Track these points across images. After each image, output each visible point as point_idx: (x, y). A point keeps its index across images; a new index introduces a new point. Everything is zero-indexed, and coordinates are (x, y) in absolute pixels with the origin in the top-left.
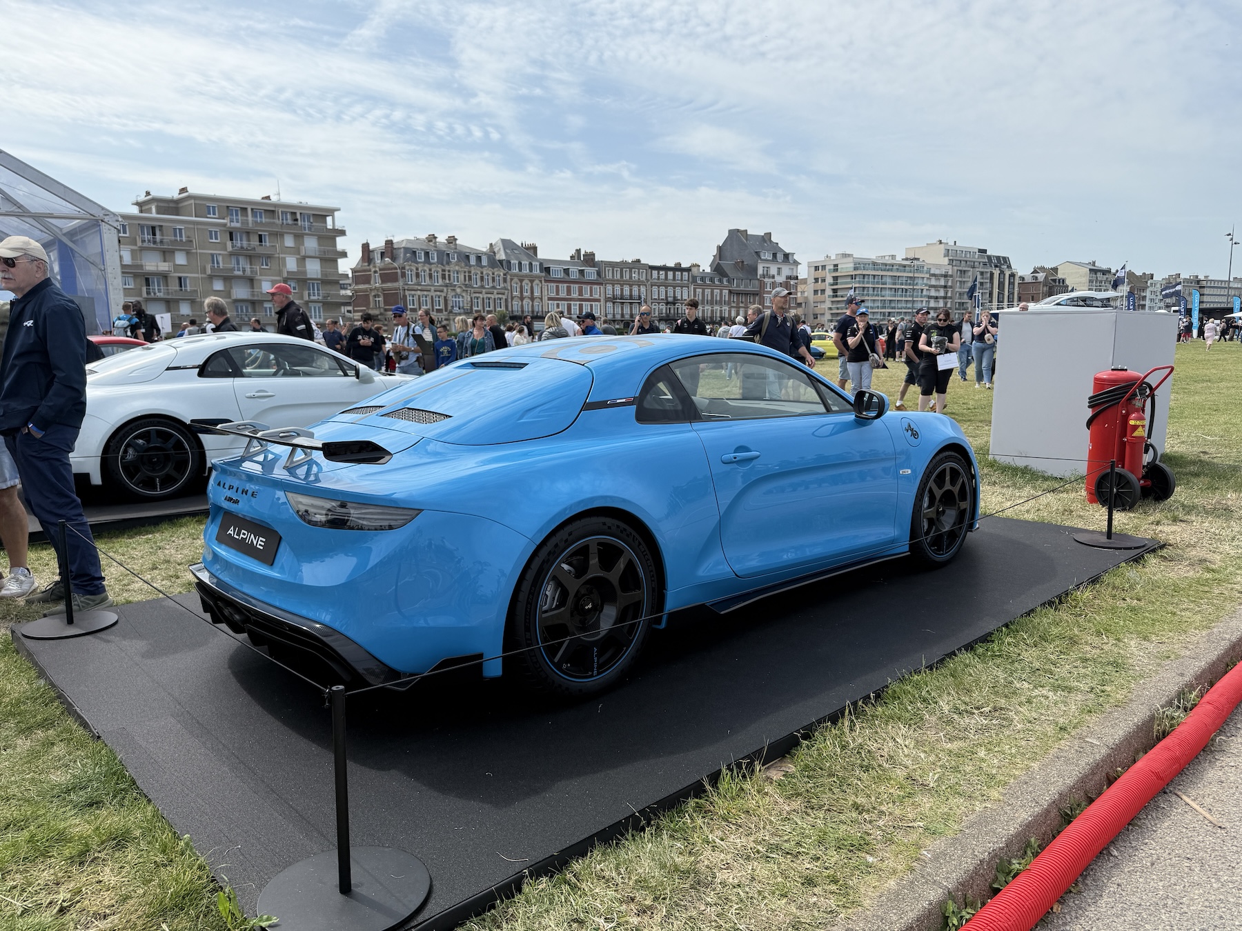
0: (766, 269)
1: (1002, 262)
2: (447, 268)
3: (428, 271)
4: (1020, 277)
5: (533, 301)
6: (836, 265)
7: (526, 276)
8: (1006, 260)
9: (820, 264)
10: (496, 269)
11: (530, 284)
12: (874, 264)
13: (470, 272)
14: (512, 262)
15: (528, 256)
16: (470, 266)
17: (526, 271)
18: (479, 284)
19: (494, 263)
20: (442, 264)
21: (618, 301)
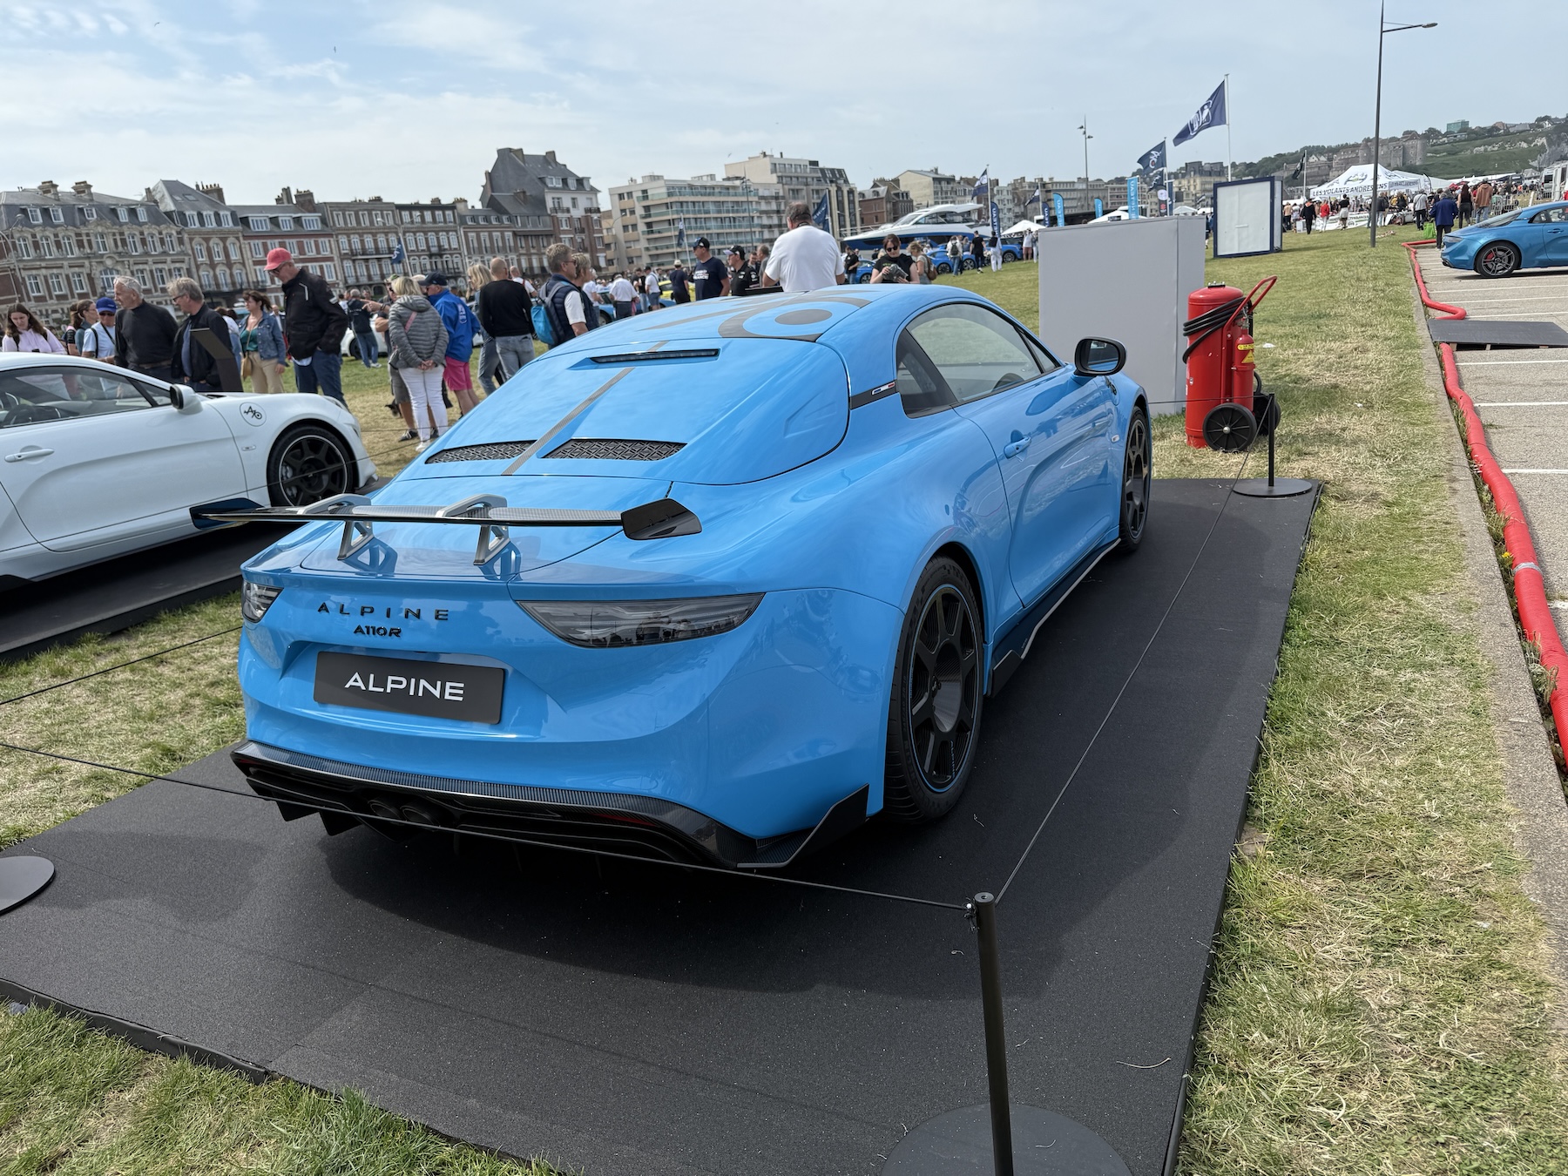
0: (556, 201)
1: (837, 176)
2: (83, 230)
3: (52, 237)
4: (860, 193)
5: (230, 268)
6: (645, 192)
7: (213, 232)
8: (841, 172)
9: (624, 191)
10: (163, 226)
11: (222, 245)
12: (691, 187)
13: (122, 234)
14: (187, 213)
15: (212, 204)
16: (121, 225)
17: (211, 225)
18: (140, 250)
19: (158, 217)
20: (75, 226)
21: (360, 257)
